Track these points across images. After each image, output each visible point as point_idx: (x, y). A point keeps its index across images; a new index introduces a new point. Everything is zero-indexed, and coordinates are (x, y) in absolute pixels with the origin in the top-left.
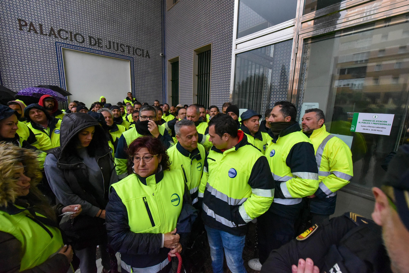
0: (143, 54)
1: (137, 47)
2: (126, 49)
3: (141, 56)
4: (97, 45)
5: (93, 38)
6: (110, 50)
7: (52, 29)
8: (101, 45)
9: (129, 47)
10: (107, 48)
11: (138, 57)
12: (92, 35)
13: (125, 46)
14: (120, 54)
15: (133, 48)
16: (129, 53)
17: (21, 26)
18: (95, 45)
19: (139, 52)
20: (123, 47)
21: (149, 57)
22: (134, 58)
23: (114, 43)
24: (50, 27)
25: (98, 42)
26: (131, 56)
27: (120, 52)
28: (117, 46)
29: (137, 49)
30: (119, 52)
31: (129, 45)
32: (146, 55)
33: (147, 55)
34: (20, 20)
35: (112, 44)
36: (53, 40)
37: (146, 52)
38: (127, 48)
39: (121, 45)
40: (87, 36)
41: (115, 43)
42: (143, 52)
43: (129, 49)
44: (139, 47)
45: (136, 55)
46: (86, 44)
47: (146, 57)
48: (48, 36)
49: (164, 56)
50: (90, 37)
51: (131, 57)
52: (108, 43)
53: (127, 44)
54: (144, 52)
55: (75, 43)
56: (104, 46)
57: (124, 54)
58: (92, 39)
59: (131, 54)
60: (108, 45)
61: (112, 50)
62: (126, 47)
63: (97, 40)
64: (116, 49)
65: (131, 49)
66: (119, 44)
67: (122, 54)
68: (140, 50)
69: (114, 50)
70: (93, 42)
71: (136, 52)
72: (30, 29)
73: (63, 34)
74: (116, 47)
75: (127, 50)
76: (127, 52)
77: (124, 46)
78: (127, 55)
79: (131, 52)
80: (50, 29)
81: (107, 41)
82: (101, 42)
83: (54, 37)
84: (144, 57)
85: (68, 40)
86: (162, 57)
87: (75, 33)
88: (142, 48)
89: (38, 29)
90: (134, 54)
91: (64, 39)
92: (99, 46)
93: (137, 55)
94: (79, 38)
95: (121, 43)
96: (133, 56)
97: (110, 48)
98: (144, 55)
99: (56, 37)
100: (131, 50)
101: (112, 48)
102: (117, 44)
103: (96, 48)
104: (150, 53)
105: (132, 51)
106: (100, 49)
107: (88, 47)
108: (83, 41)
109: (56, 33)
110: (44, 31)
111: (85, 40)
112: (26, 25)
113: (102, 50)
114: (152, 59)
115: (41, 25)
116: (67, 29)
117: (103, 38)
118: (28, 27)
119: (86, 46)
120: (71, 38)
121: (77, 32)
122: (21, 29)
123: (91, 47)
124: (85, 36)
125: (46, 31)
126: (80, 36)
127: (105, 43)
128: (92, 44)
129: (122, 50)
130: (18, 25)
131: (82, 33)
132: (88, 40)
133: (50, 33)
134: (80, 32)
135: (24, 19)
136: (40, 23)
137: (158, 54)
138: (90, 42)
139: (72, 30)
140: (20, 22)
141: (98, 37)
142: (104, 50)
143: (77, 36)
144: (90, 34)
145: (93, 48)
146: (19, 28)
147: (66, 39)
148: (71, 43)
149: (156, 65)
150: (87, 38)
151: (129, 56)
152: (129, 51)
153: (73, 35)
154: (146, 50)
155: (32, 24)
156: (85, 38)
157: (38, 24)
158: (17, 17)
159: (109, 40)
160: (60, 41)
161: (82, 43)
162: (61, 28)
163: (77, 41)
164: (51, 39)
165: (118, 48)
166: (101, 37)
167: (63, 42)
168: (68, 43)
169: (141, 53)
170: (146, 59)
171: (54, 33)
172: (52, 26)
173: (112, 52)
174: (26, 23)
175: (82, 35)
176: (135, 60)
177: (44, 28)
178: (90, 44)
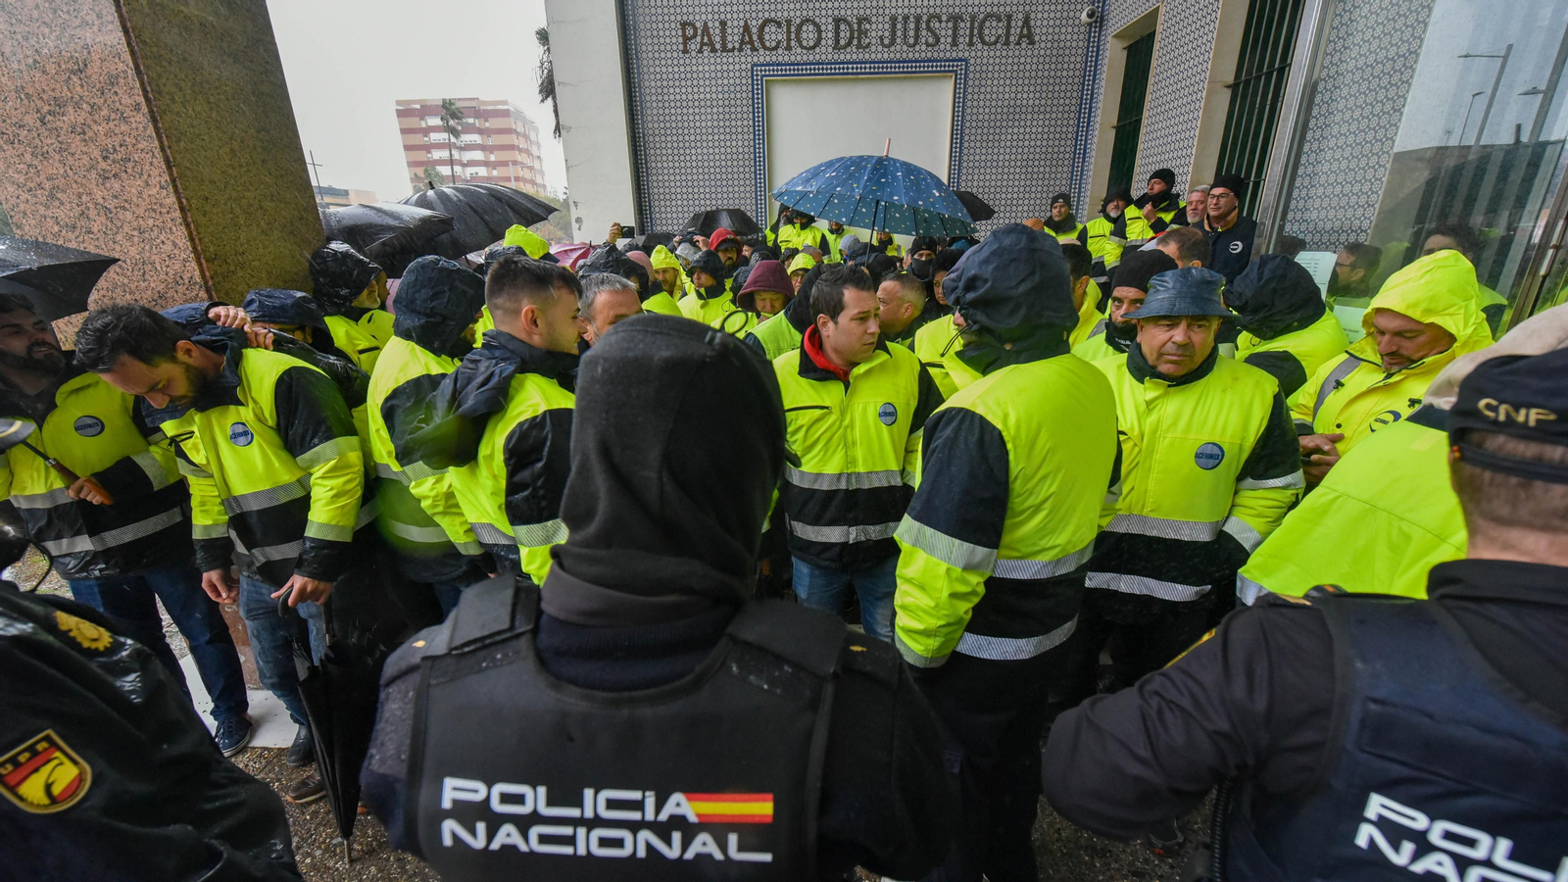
0: (1008, 35)
1: (989, 10)
2: (945, 31)
3: (999, 46)
4: (855, 42)
5: (845, 20)
6: (892, 49)
7: (746, 28)
8: (867, 41)
9: (956, 19)
10: (884, 46)
11: (985, 54)
12: (843, 12)
13: (944, 18)
14: (923, 55)
15: (973, 19)
16: (955, 43)
17: (686, 39)
18: (849, 44)
19: (993, 30)
20: (937, 25)
21: (1032, 42)
22: (972, 61)
23: (906, 18)
24: (742, 23)
25: (859, 32)
26: (960, 55)
27: (924, 47)
28: (917, 29)
29: (988, 16)
30: (922, 51)
31: (957, 10)
32: (1021, 36)
33: (1025, 31)
34: (684, 25)
35: (899, 26)
36: (746, 59)
37: (1020, 23)
38: (950, 25)
39: (928, 22)
40: (830, 20)
41: (912, 19)
42: (1009, 27)
43: (955, 29)
44: (995, 9)
45: (980, 46)
46: (826, 52)
47: (1018, 44)
48: (736, 53)
49: (1098, 20)
50: (837, 21)
51: (960, 60)
52: (887, 26)
53: (951, 10)
54: (1013, 24)
55: (798, 55)
56: (874, 41)
57: (935, 55)
58: (842, 27)
59: (961, 47)
60: (887, 34)
61: (900, 51)
62: (948, 21)
63: (855, 27)
64: (912, 41)
65: (962, 25)
66: (925, 18)
67: (929, 55)
68: (999, 20)
69: (905, 48)
70: (844, 35)
71: (981, 36)
72: (702, 44)
73: (772, 35)
74: (912, 33)
75: (950, 32)
76: (949, 40)
77: (940, 22)
78: (948, 55)
79: (961, 40)
80: (741, 30)
81: (887, 19)
82: (868, 26)
83: (749, 51)
84: (1012, 46)
85: (780, 51)
86: (1090, 24)
87: (798, 21)
88: (1008, 9)
89: (718, 39)
90: (971, 44)
91: (771, 49)
92: (859, 46)
93: (984, 43)
94: (809, 34)
95: (932, 11)
96: (967, 54)
97: (893, 42)
98: (1012, 38)
99: (753, 49)
100: (964, 27)
101: (898, 41)
102: (918, 19)
103: (852, 54)
104: (1039, 23)
105: (968, 32)
106: (861, 56)
107: (830, 57)
108: (819, 39)
109: (755, 37)
110: (730, 38)
111: (824, 35)
112: (695, 36)
113: (867, 56)
114: (1043, 45)
115: (723, 24)
116: (779, 14)
117: (874, 11)
118: (699, 39)
119: (824, 57)
120: (789, 40)
121: (805, 13)
122: (685, 51)
123: (836, 57)
124: (823, 20)
125: (733, 40)
126: (811, 28)
127: (878, 29)
128: (842, 42)
129: (931, 40)
130: (681, 40)
131: (817, 13)
132: (830, 35)
133: (742, 42)
134: (811, 13)
135: (691, 18)
136: (723, 17)
137: (1075, 18)
138: (837, 41)
139: (792, 14)
140: (684, 30)
141: (862, 12)
142: (873, 56)
143: (804, 28)
144: (836, 12)
145: (842, 57)
146: (681, 47)
147: (776, 48)
148: (786, 59)
149: (1056, 70)
150: (830, 27)
151: (954, 55)
152: (955, 36)
153: (793, 29)
154: (1020, 16)
155: (706, 28)
156: (823, 28)
157: (717, 24)
158: (679, 18)
159: (893, 11)
160: (762, 59)
161: (814, 47)
162: (767, 15)
163: (803, 47)
164: (743, 59)
165: (917, 37)
166: (868, 12)
167: (768, 59)
168: (780, 59)
169: (1000, 32)
170: (1017, 53)
171: (750, 37)
172: (748, 15)
173: (898, 56)
174: (695, 29)
175: (817, 20)
176: (972, 68)
177: (729, 31)
178: (837, 46)
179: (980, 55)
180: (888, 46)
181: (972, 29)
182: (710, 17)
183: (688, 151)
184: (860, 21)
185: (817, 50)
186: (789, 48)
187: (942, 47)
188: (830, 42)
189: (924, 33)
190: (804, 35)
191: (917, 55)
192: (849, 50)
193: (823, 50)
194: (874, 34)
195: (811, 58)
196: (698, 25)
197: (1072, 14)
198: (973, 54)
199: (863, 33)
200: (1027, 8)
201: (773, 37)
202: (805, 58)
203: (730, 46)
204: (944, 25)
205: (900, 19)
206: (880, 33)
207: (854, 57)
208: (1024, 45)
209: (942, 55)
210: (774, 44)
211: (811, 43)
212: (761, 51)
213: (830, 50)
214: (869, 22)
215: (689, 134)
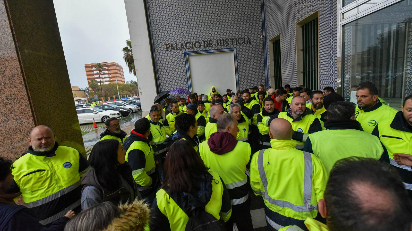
0: (245, 42)
1: (239, 37)
2: (230, 42)
3: (243, 44)
4: (209, 46)
5: (206, 41)
6: (218, 47)
7: (182, 44)
8: (212, 45)
9: (232, 39)
10: (216, 46)
11: (240, 46)
12: (205, 40)
13: (229, 39)
14: (226, 47)
15: (236, 39)
16: (233, 44)
17: (167, 48)
18: (207, 46)
19: (241, 41)
20: (228, 41)
21: (250, 43)
22: (237, 48)
23: (220, 40)
24: (181, 43)
25: (210, 43)
26: (234, 47)
27: (225, 46)
28: (223, 42)
29: (239, 38)
30: (225, 47)
31: (232, 37)
32: (248, 42)
33: (248, 41)
34: (166, 45)
35: (219, 42)
36: (183, 51)
37: (247, 39)
38: (231, 41)
39: (226, 40)
40: (202, 41)
41: (222, 40)
42: (245, 40)
43: (232, 42)
44: (241, 37)
45: (239, 45)
46: (202, 48)
47: (247, 44)
48: (180, 50)
49: (265, 38)
50: (204, 42)
51: (234, 48)
52: (216, 42)
53: (231, 38)
54: (245, 39)
55: (195, 49)
56: (213, 45)
57: (228, 47)
58: (205, 43)
59: (234, 45)
60: (216, 43)
61: (220, 47)
62: (230, 40)
63: (209, 42)
64: (222, 45)
65: (234, 40)
66: (225, 40)
67: (227, 47)
68: (242, 39)
69: (221, 46)
70: (206, 44)
71: (238, 42)
72: (171, 48)
73: (188, 45)
74: (222, 43)
75: (231, 42)
76: (231, 44)
77: (229, 40)
78: (231, 47)
79: (234, 44)
80: (181, 45)
81: (216, 40)
82: (212, 42)
83: (183, 49)
85: (191, 49)
86: (263, 39)
87: (195, 42)
88: (244, 37)
89: (175, 47)
90: (236, 44)
91: (189, 49)
92: (210, 47)
93: (239, 44)
94: (198, 45)
95: (226, 38)
96: (236, 47)
97: (218, 45)
98: (246, 43)
99: (184, 49)
100: (234, 41)
101: (219, 45)
102: (223, 40)
103: (209, 48)
106: (211, 49)
107: (203, 49)
108: (200, 46)
109: (184, 46)
110: (178, 47)
111: (201, 45)
112: (169, 47)
113: (212, 49)
114: (253, 44)
115: (176, 44)
116: (190, 41)
117: (213, 39)
118: (170, 47)
119: (202, 49)
120: (193, 46)
121: (196, 40)
122: (167, 50)
123: (205, 49)
124: (201, 42)
125: (179, 47)
126: (198, 43)
127: (215, 42)
128: (206, 46)
129: (227, 44)
130: (166, 48)
131: (199, 40)
132: (203, 44)
133: (181, 48)
134: (198, 40)
135: (168, 43)
136: (176, 42)
137: (259, 38)
138: (205, 46)
139: (193, 41)
140: (166, 46)
141: (210, 39)
142: (214, 48)
143: (196, 43)
144: (204, 40)
145: (206, 49)
146: (166, 49)
147: (190, 48)
148: (193, 50)
149: (257, 49)
150: (202, 43)
151: (233, 47)
152: (232, 43)
153: (194, 44)
154: (247, 38)
155: (172, 45)
156: (201, 43)
157: (175, 44)
158: (165, 43)
159: (217, 39)
160: (186, 51)
161: (199, 47)
162: (187, 41)
163: (196, 48)
164: (182, 51)
165: (223, 44)
166: (211, 39)
167: (188, 51)
168: (191, 50)
169: (243, 41)
170: (247, 46)
171: (183, 46)
172: (182, 41)
173: (220, 48)
174: (169, 46)
175: (199, 42)
176: (237, 50)
177: (178, 45)
178: (205, 47)
179: (238, 47)
180: (217, 46)
181: (236, 41)
182: (173, 42)
183: (169, 73)
184: (210, 41)
185: (200, 48)
186: (193, 48)
187: (230, 45)
188: (203, 46)
189: (225, 43)
190: (196, 45)
191: (224, 48)
192: (208, 47)
193: (201, 48)
194: (213, 44)
195: (199, 50)
196: (170, 44)
197: (258, 37)
198: (237, 46)
199: (210, 44)
200: (248, 36)
201: (189, 46)
202: (197, 50)
203: (178, 48)
204: (229, 41)
205: (219, 40)
206: (215, 43)
207: (209, 49)
208: (249, 44)
209: (230, 47)
210: (189, 47)
211: (198, 47)
212: (186, 49)
213: (203, 48)
214: (212, 41)
215: (169, 69)
